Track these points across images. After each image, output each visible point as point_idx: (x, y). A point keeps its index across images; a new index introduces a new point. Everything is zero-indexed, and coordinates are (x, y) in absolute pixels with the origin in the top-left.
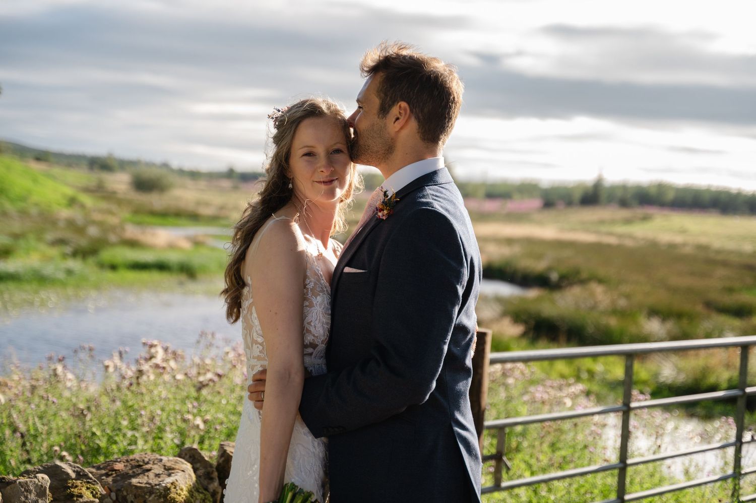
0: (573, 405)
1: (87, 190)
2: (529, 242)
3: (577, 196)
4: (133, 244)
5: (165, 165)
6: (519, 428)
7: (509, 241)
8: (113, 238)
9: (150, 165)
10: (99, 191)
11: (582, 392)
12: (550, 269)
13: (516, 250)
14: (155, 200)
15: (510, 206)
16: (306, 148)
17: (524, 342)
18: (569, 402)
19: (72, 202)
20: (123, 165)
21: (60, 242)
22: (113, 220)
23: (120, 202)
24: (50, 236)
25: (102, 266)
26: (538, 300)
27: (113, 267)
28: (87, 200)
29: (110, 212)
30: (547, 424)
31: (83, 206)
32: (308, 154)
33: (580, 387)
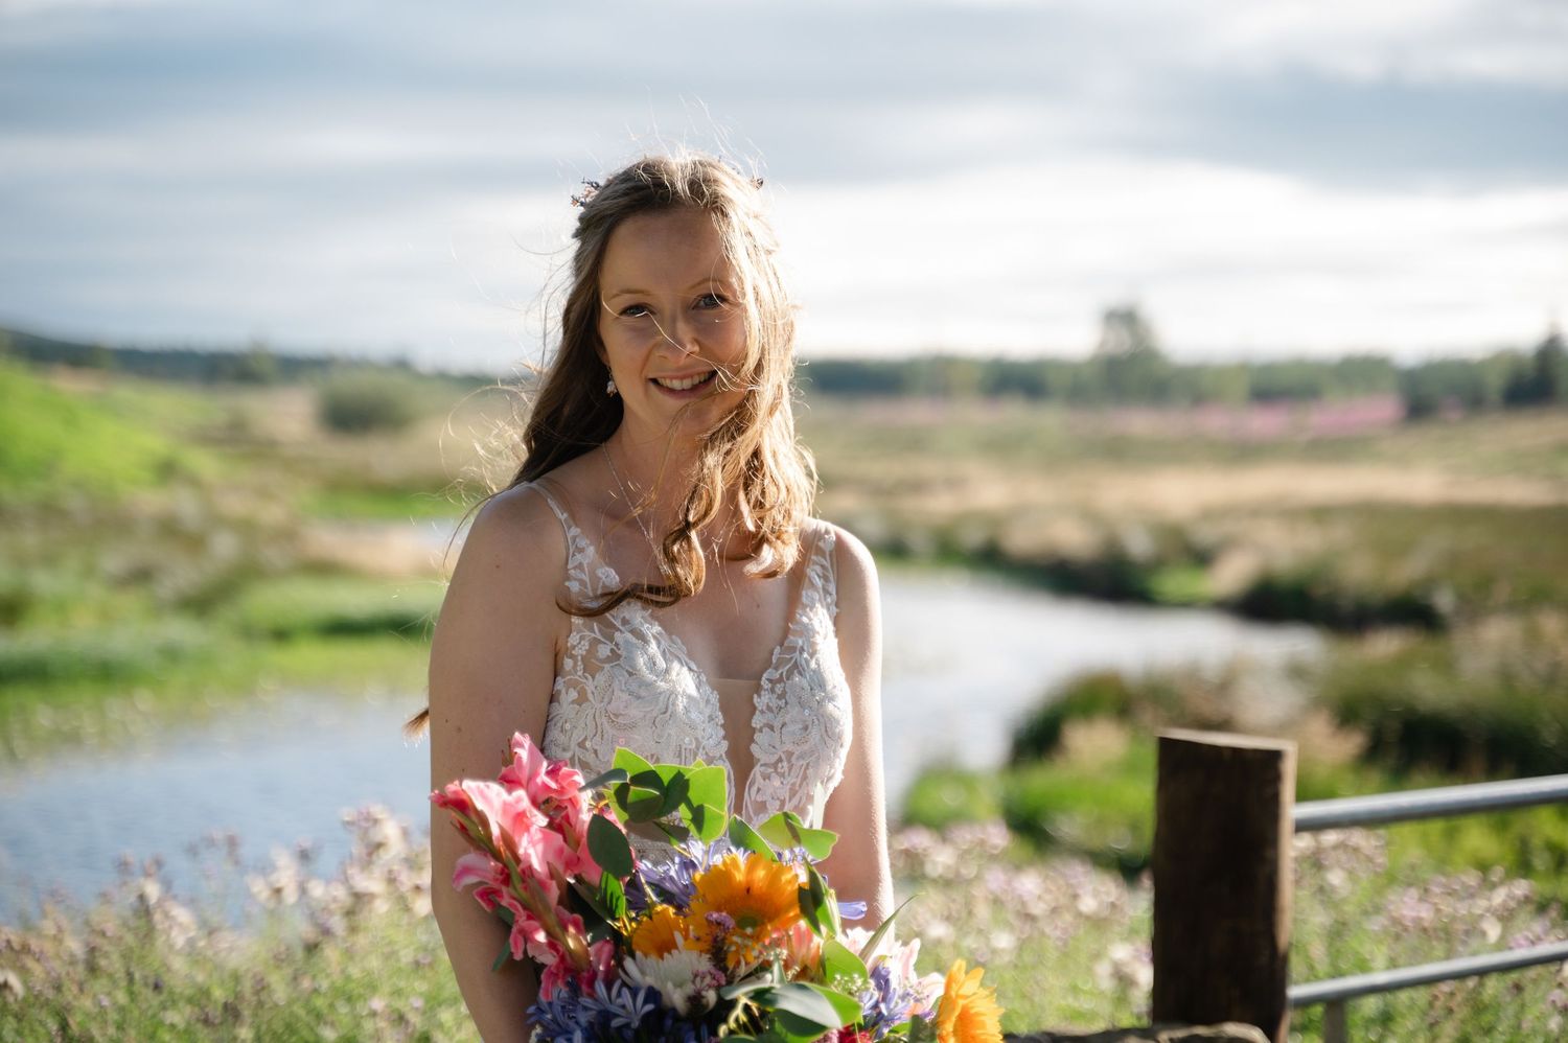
0: (1503, 937)
1: (205, 438)
2: (1371, 514)
3: (1495, 382)
4: (324, 569)
5: (402, 365)
6: (1370, 1005)
7: (1321, 513)
8: (273, 555)
9: (359, 364)
10: (237, 439)
11: (1527, 900)
12: (1430, 582)
13: (1341, 533)
14: (381, 456)
15: (1319, 419)
16: (627, 296)
17: (1375, 777)
18: (1493, 931)
19: (167, 471)
20: (292, 368)
21: (141, 576)
22: (272, 514)
23: (292, 464)
24: (114, 561)
25: (249, 633)
26: (1403, 663)
27: (281, 635)
28: (205, 463)
29: (264, 493)
30: (1446, 987)
31: (194, 482)
32: (631, 310)
33: (1521, 888)
